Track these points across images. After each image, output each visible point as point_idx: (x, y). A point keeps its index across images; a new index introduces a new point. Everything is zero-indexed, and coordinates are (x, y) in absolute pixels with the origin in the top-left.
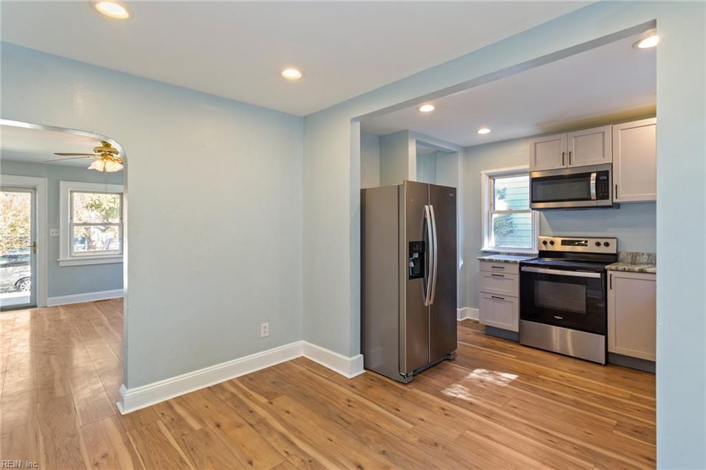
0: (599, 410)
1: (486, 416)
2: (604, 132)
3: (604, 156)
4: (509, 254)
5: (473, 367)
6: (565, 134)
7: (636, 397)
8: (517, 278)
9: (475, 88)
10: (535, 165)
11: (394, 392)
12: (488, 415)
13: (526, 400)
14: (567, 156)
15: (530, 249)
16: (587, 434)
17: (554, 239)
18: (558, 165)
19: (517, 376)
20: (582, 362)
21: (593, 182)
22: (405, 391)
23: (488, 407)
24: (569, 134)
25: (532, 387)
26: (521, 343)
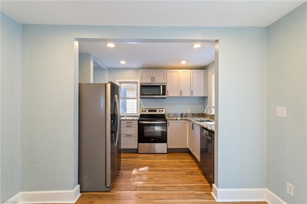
0: (179, 170)
1: (153, 190)
2: (164, 72)
3: (164, 80)
4: (128, 116)
5: (132, 169)
6: (152, 70)
7: (182, 162)
8: (137, 126)
9: (120, 43)
10: (142, 80)
11: (108, 199)
12: (153, 189)
13: (159, 176)
14: (153, 78)
15: (136, 114)
16: (183, 181)
17: (146, 110)
18: (151, 82)
19: (148, 167)
20: (160, 154)
21: (161, 89)
22: (113, 195)
23: (151, 185)
24: (154, 70)
25: (156, 170)
26: (139, 153)
